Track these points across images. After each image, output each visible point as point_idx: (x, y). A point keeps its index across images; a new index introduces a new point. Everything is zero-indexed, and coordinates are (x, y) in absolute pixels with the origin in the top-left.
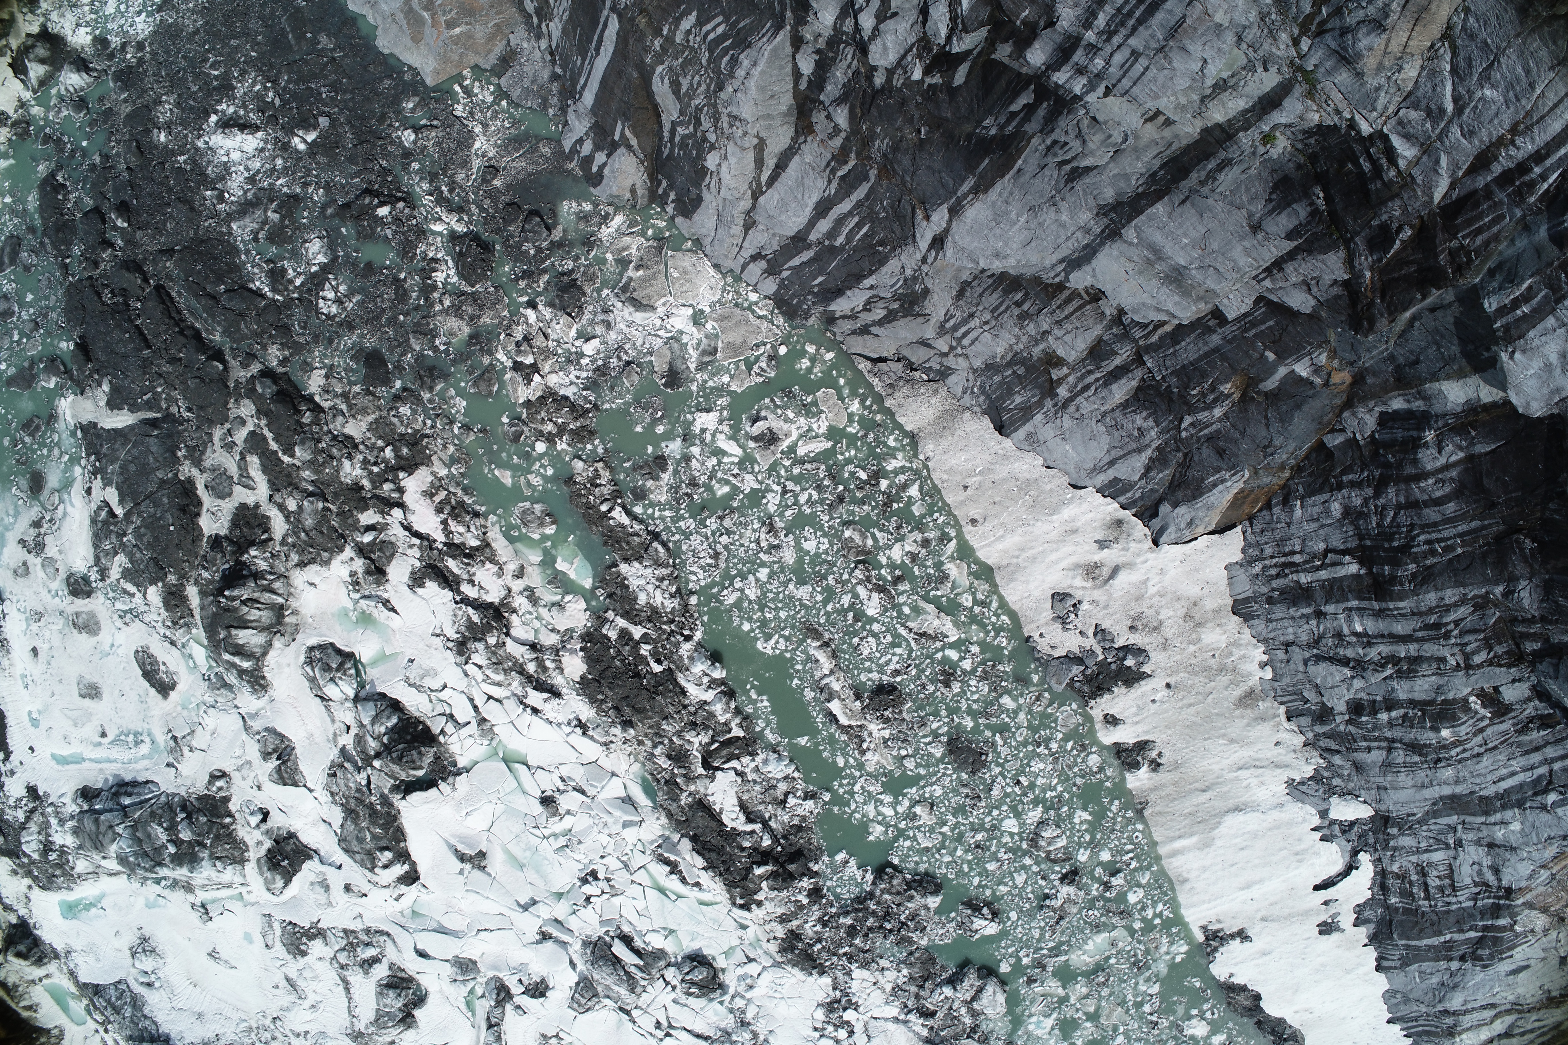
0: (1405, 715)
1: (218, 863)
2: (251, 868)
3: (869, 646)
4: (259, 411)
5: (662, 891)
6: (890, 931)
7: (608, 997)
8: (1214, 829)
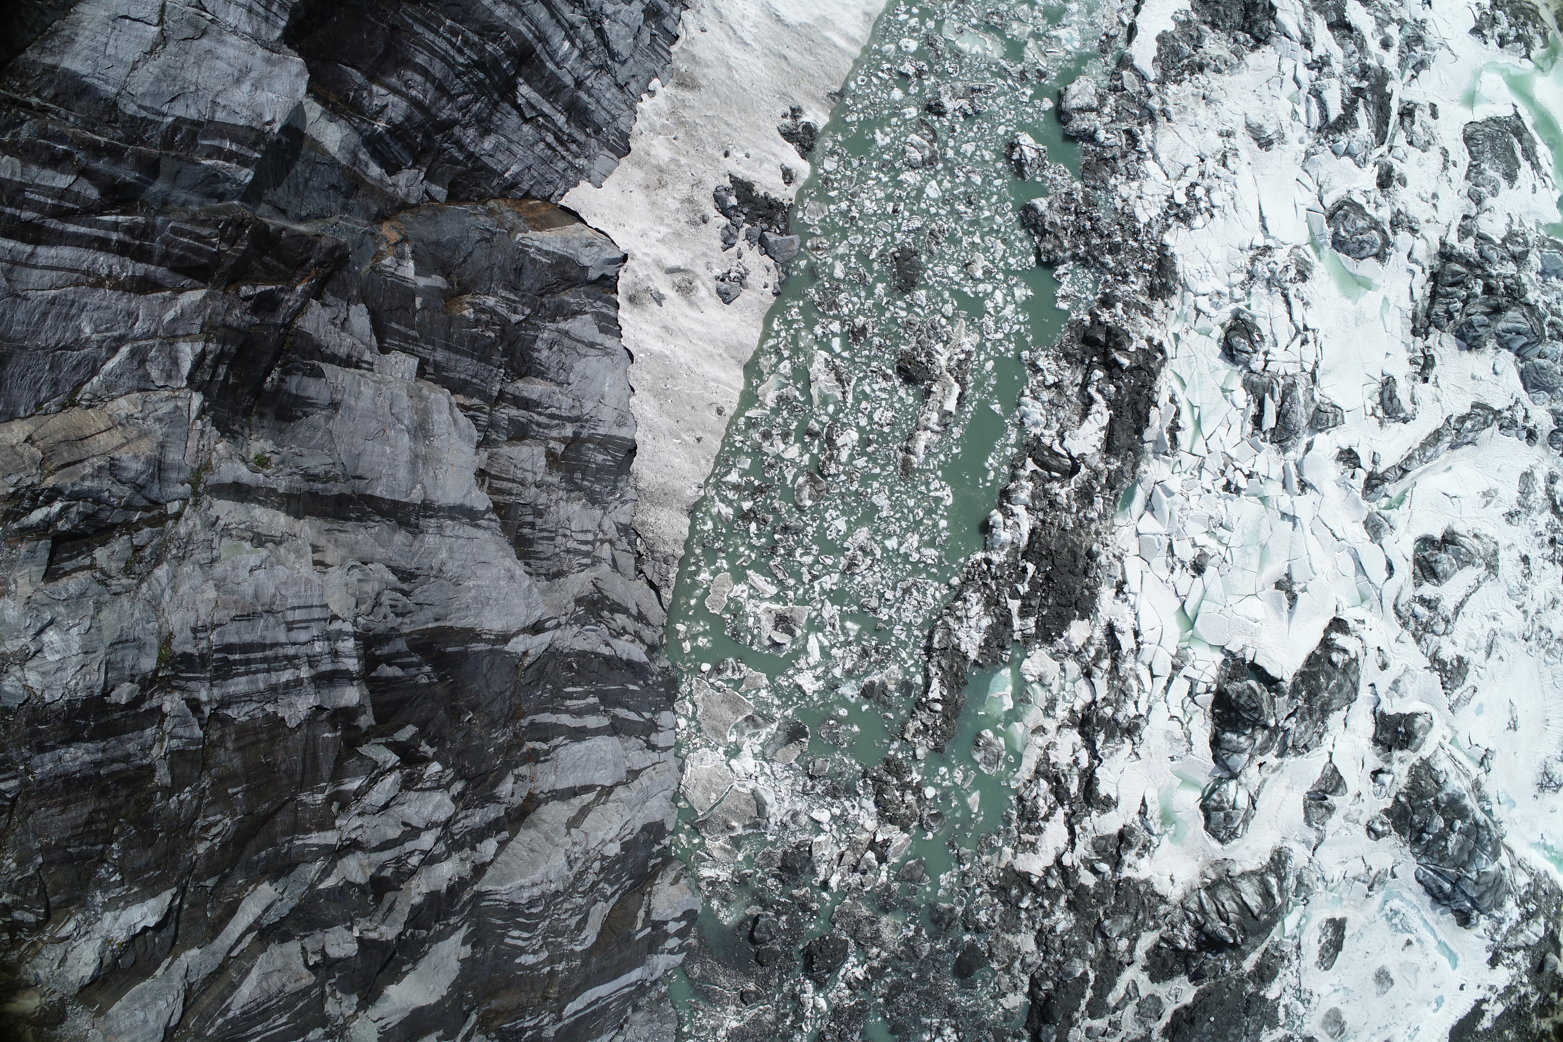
1: (1441, 781)
2: (1425, 752)
4: (1071, 1025)
5: (1198, 423)
7: (1313, 399)
8: (809, 26)
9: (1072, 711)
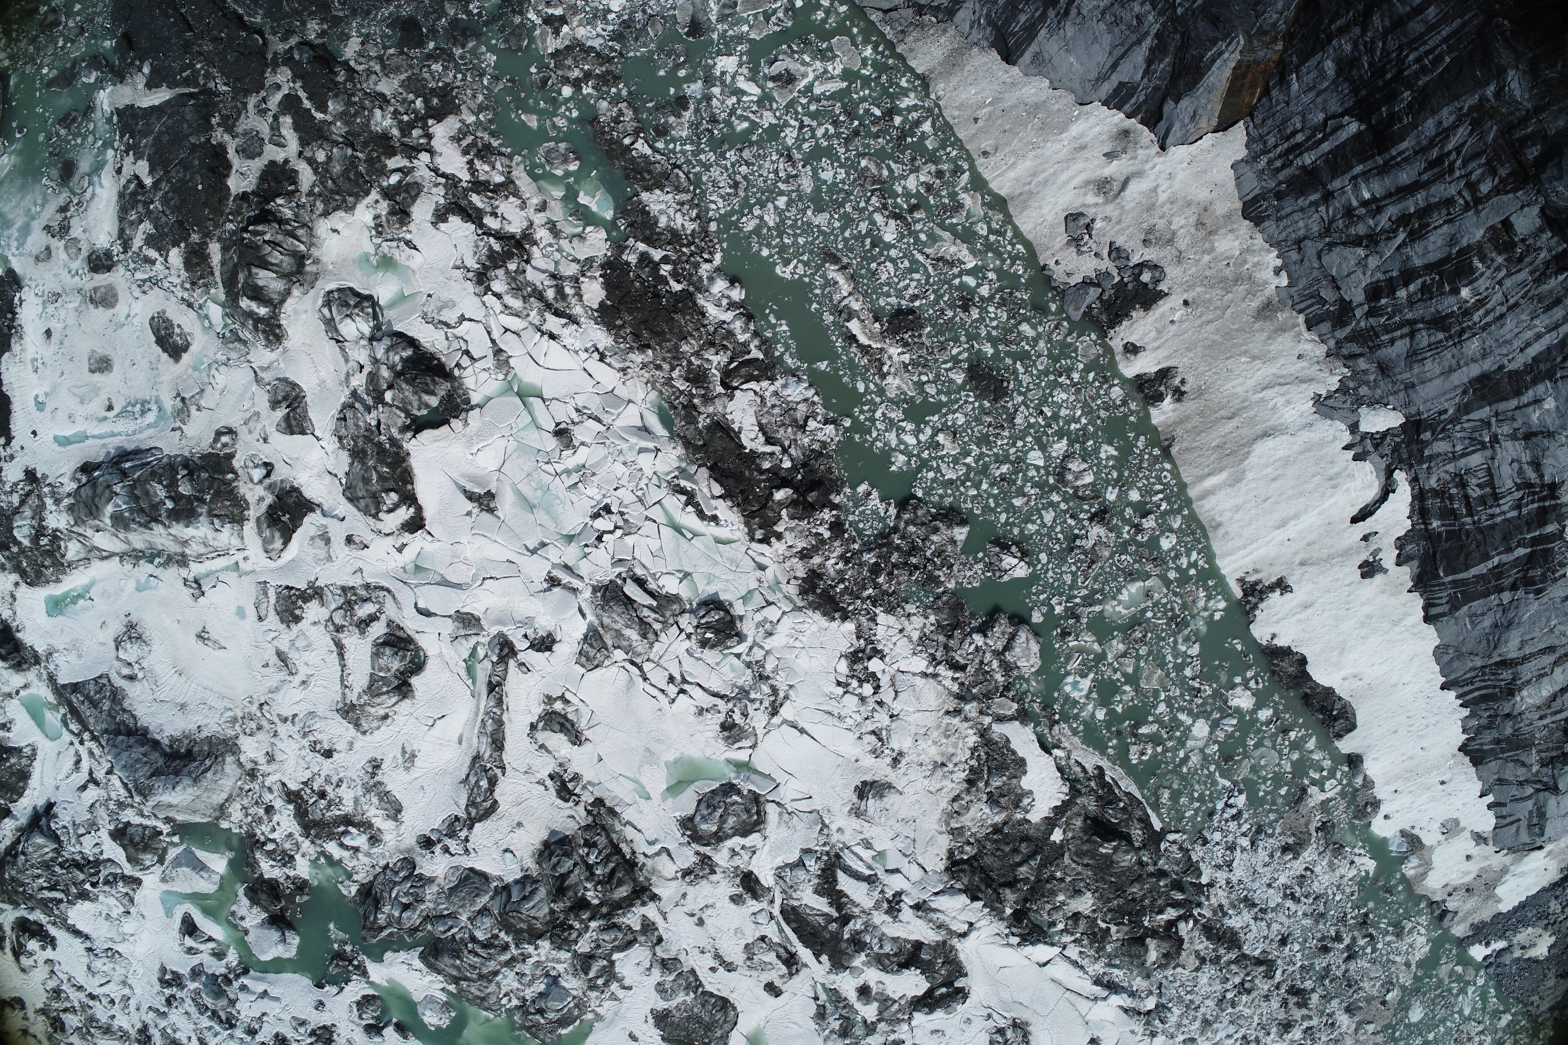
0: (1424, 284)
1: (216, 521)
2: (250, 528)
3: (886, 272)
4: (295, 76)
5: (678, 529)
6: (916, 568)
7: (617, 646)
8: (1243, 460)
9: (535, 243)
